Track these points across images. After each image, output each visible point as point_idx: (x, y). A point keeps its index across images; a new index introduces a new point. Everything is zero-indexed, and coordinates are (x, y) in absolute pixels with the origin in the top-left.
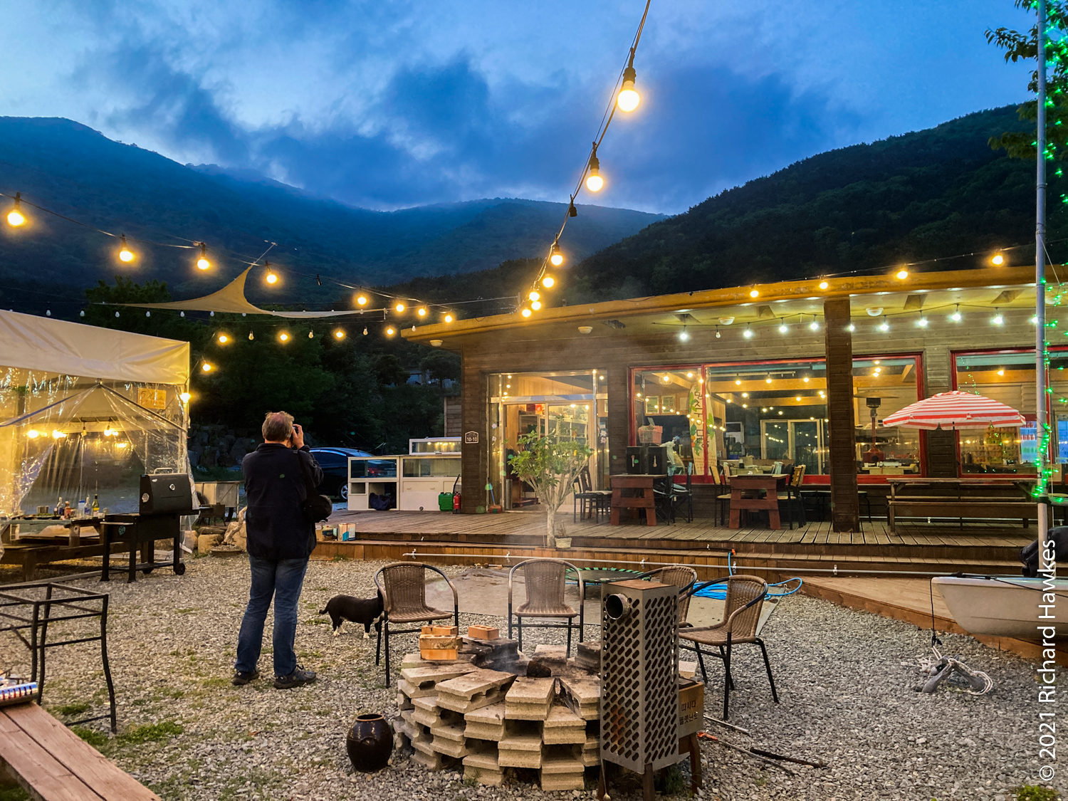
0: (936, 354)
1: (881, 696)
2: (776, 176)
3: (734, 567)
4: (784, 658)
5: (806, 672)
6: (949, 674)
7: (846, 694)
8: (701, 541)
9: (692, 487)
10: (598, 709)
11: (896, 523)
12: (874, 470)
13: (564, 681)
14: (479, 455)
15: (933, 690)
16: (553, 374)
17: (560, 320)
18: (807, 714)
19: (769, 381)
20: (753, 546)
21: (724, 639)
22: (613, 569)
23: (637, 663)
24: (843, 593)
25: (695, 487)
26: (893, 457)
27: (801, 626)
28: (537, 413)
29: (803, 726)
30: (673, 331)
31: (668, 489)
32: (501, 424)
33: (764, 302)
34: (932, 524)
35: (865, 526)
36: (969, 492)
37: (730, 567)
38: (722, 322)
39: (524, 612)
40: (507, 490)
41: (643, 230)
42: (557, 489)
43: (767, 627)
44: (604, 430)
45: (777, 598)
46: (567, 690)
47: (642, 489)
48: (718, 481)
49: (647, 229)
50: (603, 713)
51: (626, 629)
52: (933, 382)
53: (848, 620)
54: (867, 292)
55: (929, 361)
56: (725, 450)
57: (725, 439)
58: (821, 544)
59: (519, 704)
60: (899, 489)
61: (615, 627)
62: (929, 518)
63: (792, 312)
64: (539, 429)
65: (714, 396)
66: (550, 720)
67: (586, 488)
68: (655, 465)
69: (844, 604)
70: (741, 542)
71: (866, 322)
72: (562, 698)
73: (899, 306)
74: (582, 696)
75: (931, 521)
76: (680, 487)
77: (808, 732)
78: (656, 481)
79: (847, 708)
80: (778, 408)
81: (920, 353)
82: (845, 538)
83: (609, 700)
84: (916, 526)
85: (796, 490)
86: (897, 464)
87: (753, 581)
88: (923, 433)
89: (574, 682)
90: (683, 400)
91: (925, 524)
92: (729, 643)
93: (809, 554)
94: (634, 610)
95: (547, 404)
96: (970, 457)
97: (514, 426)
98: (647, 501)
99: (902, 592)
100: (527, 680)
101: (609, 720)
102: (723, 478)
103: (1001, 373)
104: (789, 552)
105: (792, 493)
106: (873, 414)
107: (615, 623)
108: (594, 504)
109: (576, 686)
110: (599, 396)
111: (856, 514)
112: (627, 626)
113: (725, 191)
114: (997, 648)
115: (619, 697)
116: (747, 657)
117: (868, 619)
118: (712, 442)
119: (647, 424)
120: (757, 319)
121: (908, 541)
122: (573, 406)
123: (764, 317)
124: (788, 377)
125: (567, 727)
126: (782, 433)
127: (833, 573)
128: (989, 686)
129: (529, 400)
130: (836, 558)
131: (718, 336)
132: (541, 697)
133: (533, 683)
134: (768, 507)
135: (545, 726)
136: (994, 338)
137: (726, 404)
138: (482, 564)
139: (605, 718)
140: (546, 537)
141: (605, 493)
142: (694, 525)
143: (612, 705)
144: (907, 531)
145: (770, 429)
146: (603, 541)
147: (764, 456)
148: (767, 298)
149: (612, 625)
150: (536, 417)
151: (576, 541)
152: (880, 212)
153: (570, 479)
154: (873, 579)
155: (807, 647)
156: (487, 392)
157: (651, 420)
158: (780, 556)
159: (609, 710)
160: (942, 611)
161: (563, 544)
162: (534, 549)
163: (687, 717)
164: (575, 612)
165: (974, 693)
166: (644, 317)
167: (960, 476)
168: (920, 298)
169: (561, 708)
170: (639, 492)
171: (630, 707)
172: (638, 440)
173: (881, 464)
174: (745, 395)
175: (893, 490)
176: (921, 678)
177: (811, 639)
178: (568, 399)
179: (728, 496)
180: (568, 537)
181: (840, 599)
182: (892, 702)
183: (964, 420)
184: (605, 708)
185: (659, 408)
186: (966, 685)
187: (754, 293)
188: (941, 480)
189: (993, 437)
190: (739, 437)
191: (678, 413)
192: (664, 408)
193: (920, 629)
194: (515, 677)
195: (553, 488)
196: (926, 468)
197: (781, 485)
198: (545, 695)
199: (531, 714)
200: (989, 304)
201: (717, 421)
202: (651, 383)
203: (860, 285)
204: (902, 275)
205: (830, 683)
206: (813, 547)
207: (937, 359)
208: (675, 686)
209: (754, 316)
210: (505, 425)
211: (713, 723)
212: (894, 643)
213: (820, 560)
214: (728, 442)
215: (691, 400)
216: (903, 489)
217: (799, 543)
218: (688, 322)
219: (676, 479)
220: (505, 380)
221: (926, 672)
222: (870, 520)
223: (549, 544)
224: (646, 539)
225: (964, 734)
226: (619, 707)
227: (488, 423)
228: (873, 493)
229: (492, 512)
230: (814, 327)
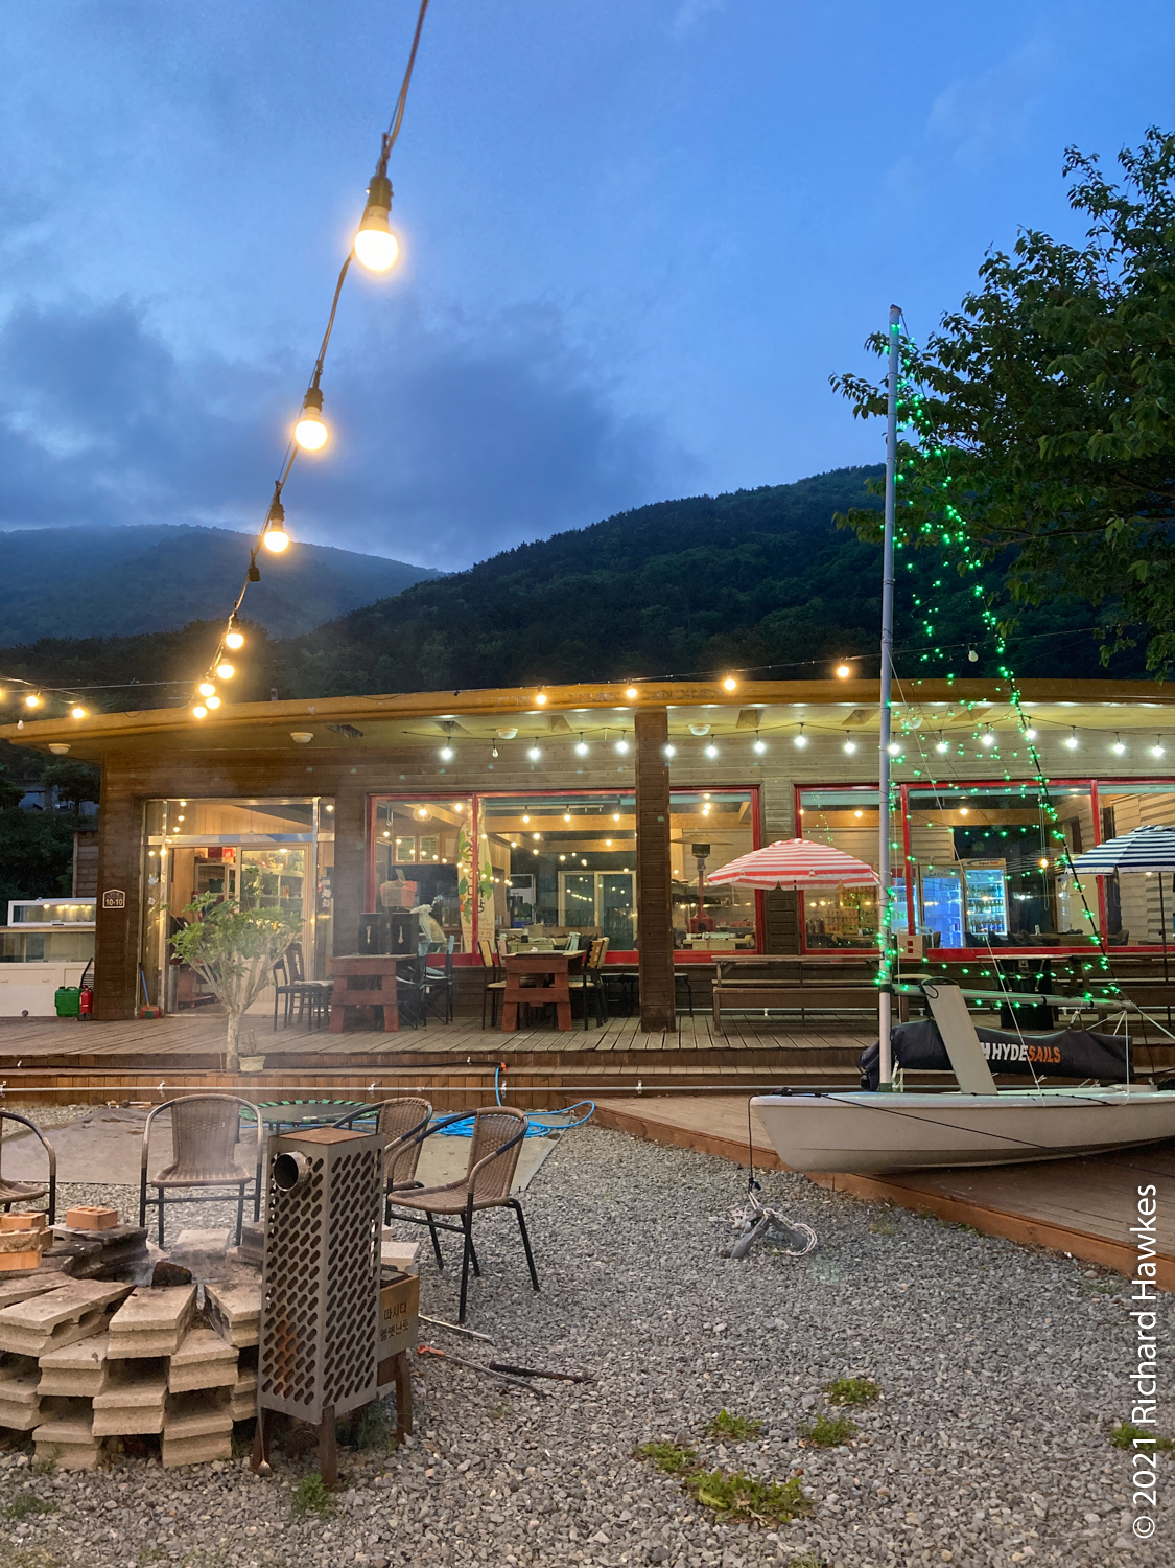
0: (776, 787)
1: (678, 1268)
2: (594, 530)
3: (504, 1089)
4: (555, 1221)
5: (584, 1241)
6: (766, 1229)
7: (633, 1270)
8: (459, 1052)
9: (453, 971)
10: (258, 1329)
11: (722, 1017)
12: (698, 943)
13: (210, 1288)
14: (124, 928)
15: (744, 1253)
16: (253, 802)
17: (262, 720)
18: (576, 1304)
19: (567, 818)
20: (531, 1057)
21: (462, 1203)
22: (326, 1101)
23: (317, 1254)
24: (647, 1121)
25: (459, 971)
26: (723, 925)
27: (586, 1172)
28: (224, 860)
29: (569, 1322)
30: (433, 745)
31: (418, 976)
32: (164, 878)
33: (556, 710)
34: (769, 1018)
35: (683, 1022)
36: (814, 973)
37: (497, 1089)
38: (500, 734)
39: (168, 1180)
40: (170, 982)
41: (407, 591)
42: (244, 982)
43: (539, 1177)
44: (327, 887)
45: (561, 1132)
46: (214, 1303)
47: (379, 978)
48: (489, 962)
49: (413, 589)
50: (265, 1334)
51: (303, 1204)
52: (773, 826)
53: (651, 1160)
54: (690, 703)
55: (767, 797)
56: (507, 915)
57: (509, 898)
58: (623, 1051)
59: (132, 1332)
60: (727, 970)
61: (287, 1201)
62: (766, 1009)
63: (594, 726)
64: (226, 886)
65: (494, 837)
66: (181, 1354)
67: (295, 977)
68: (401, 940)
69: (648, 1136)
70: (514, 1052)
71: (691, 744)
72: (204, 1316)
73: (729, 724)
74: (235, 1311)
75: (769, 1013)
76: (436, 972)
77: (573, 1330)
78: (401, 964)
79: (631, 1290)
80: (582, 855)
81: (757, 787)
82: (654, 1042)
83: (273, 1314)
84: (749, 1022)
85: (595, 973)
86: (726, 935)
87: (511, 1114)
88: (759, 893)
89: (227, 1288)
90: (450, 843)
91: (760, 1017)
92: (471, 1208)
93: (607, 1064)
94: (315, 1175)
95: (240, 848)
96: (821, 924)
97: (185, 878)
98: (386, 995)
99: (722, 1115)
100: (151, 1291)
101: (272, 1345)
102: (496, 957)
103: (859, 814)
104: (579, 1064)
105: (589, 978)
106: (701, 866)
107: (288, 1196)
108: (306, 1001)
109: (228, 1295)
110: (321, 837)
111: (671, 1007)
112: (304, 1199)
113: (524, 545)
114: (831, 1188)
115: (289, 1308)
116: (504, 1225)
117: (678, 1157)
118: (489, 903)
119: (394, 878)
120: (548, 732)
121: (736, 1043)
122: (283, 851)
123: (558, 731)
124: (593, 812)
125: (209, 1362)
126: (588, 889)
127: (636, 1092)
128: (813, 1241)
129: (215, 841)
130: (642, 1070)
131: (495, 754)
132: (167, 1318)
133: (160, 1296)
134: (555, 999)
135: (173, 1364)
136: (846, 770)
137: (511, 849)
138: (119, 1101)
139: (267, 1342)
140: (224, 1055)
141: (324, 983)
142: (452, 1028)
143: (278, 1321)
144: (735, 1029)
145: (572, 883)
146: (314, 1059)
147: (562, 921)
148: (560, 705)
149: (282, 1200)
150: (223, 868)
151: (275, 1060)
152: (725, 591)
153: (266, 963)
154: (687, 1099)
155: (590, 1203)
156: (143, 827)
157: (400, 872)
158: (567, 1071)
159: (273, 1330)
160: (761, 1140)
161: (250, 1065)
162: (204, 1075)
163: (392, 1329)
164: (248, 1176)
165: (794, 1254)
166: (393, 724)
167: (804, 953)
168: (757, 713)
169: (202, 1332)
170: (376, 982)
171: (305, 1322)
172: (379, 903)
173: (705, 935)
174: (537, 837)
175: (719, 971)
176: (732, 1238)
177: (597, 1191)
178: (278, 839)
179: (502, 984)
180: (259, 1054)
181: (643, 1130)
182: (691, 1276)
183: (806, 878)
184: (268, 1326)
185: (417, 854)
186: (785, 1242)
187: (541, 698)
188: (779, 958)
189: (849, 898)
190: (528, 895)
191: (444, 861)
192: (424, 853)
193: (740, 1168)
194: (132, 1289)
195: (239, 979)
196: (764, 943)
197: (576, 966)
198: (175, 1315)
199: (151, 1347)
200: (839, 726)
201: (497, 871)
202: (401, 816)
203: (680, 694)
204: (730, 684)
205: (614, 1255)
206: (612, 1055)
207: (778, 796)
208: (375, 1283)
209: (544, 729)
210: (171, 879)
211: (444, 1329)
212: (705, 1190)
213: (620, 1074)
214: (514, 902)
215: (461, 843)
216: (734, 970)
217: (593, 1050)
218: (454, 733)
219: (430, 961)
220: (174, 810)
221: (739, 1228)
222: (691, 1014)
223: (228, 1066)
224: (378, 1053)
225: (775, 1313)
226: (289, 1324)
227: (141, 877)
228: (697, 975)
229: (145, 1016)
230: (623, 748)
